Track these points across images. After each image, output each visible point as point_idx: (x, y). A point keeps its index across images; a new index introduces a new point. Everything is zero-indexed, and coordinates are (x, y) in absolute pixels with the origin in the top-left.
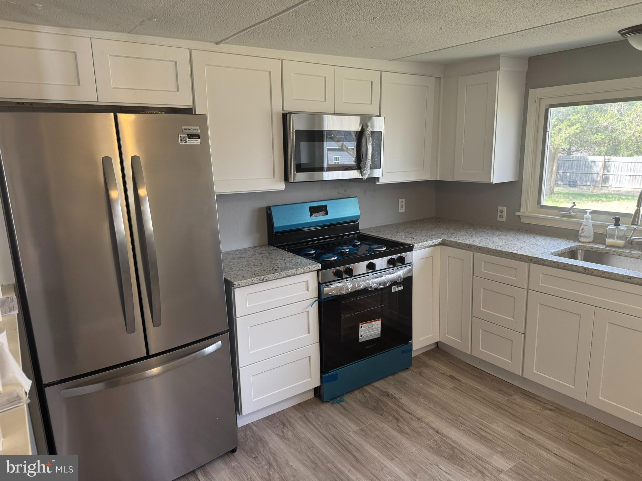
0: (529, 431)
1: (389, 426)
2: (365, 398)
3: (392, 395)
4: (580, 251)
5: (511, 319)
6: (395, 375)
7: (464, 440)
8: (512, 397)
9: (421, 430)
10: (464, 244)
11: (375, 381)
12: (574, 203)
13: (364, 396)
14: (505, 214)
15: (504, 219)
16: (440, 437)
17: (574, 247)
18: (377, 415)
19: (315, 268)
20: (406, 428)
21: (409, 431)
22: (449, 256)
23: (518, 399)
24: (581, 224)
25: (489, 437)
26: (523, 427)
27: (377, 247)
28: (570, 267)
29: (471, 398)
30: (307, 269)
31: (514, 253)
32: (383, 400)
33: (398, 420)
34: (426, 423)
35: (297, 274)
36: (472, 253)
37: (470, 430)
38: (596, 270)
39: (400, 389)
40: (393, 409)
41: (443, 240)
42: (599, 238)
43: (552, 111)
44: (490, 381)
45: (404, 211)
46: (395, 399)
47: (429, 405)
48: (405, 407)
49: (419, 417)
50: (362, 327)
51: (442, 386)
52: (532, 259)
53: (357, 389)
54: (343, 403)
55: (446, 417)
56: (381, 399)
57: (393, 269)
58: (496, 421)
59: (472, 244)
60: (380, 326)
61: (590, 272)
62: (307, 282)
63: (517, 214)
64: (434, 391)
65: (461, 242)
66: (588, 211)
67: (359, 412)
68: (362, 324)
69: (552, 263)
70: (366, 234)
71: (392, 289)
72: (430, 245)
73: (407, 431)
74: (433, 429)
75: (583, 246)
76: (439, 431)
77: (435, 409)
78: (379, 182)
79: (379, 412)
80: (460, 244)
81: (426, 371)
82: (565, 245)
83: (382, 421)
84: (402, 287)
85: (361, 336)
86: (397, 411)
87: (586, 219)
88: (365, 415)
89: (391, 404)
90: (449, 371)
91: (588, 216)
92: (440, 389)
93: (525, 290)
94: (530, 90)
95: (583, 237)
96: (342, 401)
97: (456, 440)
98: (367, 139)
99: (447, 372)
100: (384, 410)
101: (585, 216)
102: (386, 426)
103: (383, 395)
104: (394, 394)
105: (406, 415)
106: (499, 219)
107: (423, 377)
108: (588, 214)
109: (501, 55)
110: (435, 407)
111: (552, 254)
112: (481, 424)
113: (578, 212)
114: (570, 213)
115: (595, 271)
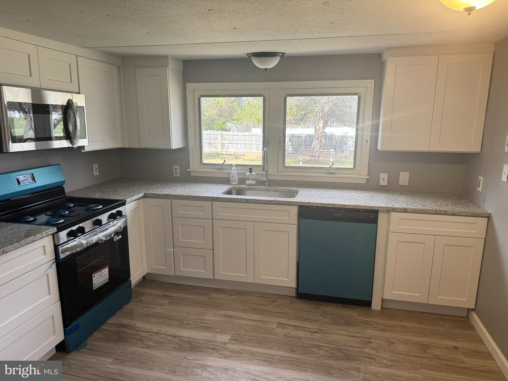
0: (229, 312)
1: (137, 347)
2: (105, 335)
3: (127, 324)
4: (233, 190)
5: (203, 242)
6: (121, 309)
7: (195, 334)
8: (210, 295)
9: (162, 340)
10: (163, 194)
11: (107, 320)
12: (225, 160)
13: (104, 334)
14: (178, 171)
15: (178, 175)
16: (178, 339)
17: (230, 188)
18: (123, 343)
19: (52, 231)
20: (150, 343)
21: (154, 344)
22: (150, 206)
23: (214, 295)
24: (230, 173)
25: (209, 325)
26: (225, 311)
27: (94, 206)
28: (238, 200)
29: (185, 305)
30: (44, 234)
31: (201, 196)
32: (121, 331)
33: (140, 340)
34: (163, 334)
35: (36, 241)
36: (169, 200)
37: (195, 326)
38: (252, 199)
39: (131, 318)
40: (133, 334)
41: (144, 193)
42: (242, 181)
43: (202, 99)
44: (192, 290)
45: (98, 174)
46: (131, 326)
47: (158, 321)
48: (142, 329)
49: (155, 332)
50: (94, 277)
51: (161, 305)
52: (213, 199)
53: (95, 330)
54: (87, 347)
55: (175, 324)
56: (119, 331)
57: (114, 222)
58: (208, 314)
59: (169, 194)
60: (107, 272)
61: (250, 202)
62: (44, 247)
63: (188, 170)
64: (158, 310)
65: (160, 193)
66: (234, 165)
67: (107, 347)
68: (95, 274)
69: (227, 199)
70: (73, 196)
71: (114, 239)
72: (136, 198)
73: (153, 345)
74: (170, 336)
75: (235, 187)
76: (175, 335)
77: (164, 322)
78: (84, 149)
79: (123, 341)
80: (160, 195)
81: (144, 298)
82: (226, 188)
83: (129, 346)
84: (121, 236)
85: (95, 285)
86: (137, 334)
87: (233, 170)
88: (113, 348)
89: (130, 331)
90: (161, 293)
91: (234, 168)
92: (161, 307)
93: (211, 220)
94: (187, 83)
95: (233, 181)
96: (86, 345)
97: (189, 336)
98: (75, 113)
99: (159, 293)
100: (126, 337)
101: (232, 168)
102: (135, 348)
103: (120, 328)
104: (128, 323)
105: (146, 334)
106: (175, 175)
107: (145, 303)
108: (234, 166)
109: (169, 56)
110: (164, 320)
111: (222, 193)
112: (200, 320)
113: (226, 166)
114: (222, 167)
115: (252, 201)
